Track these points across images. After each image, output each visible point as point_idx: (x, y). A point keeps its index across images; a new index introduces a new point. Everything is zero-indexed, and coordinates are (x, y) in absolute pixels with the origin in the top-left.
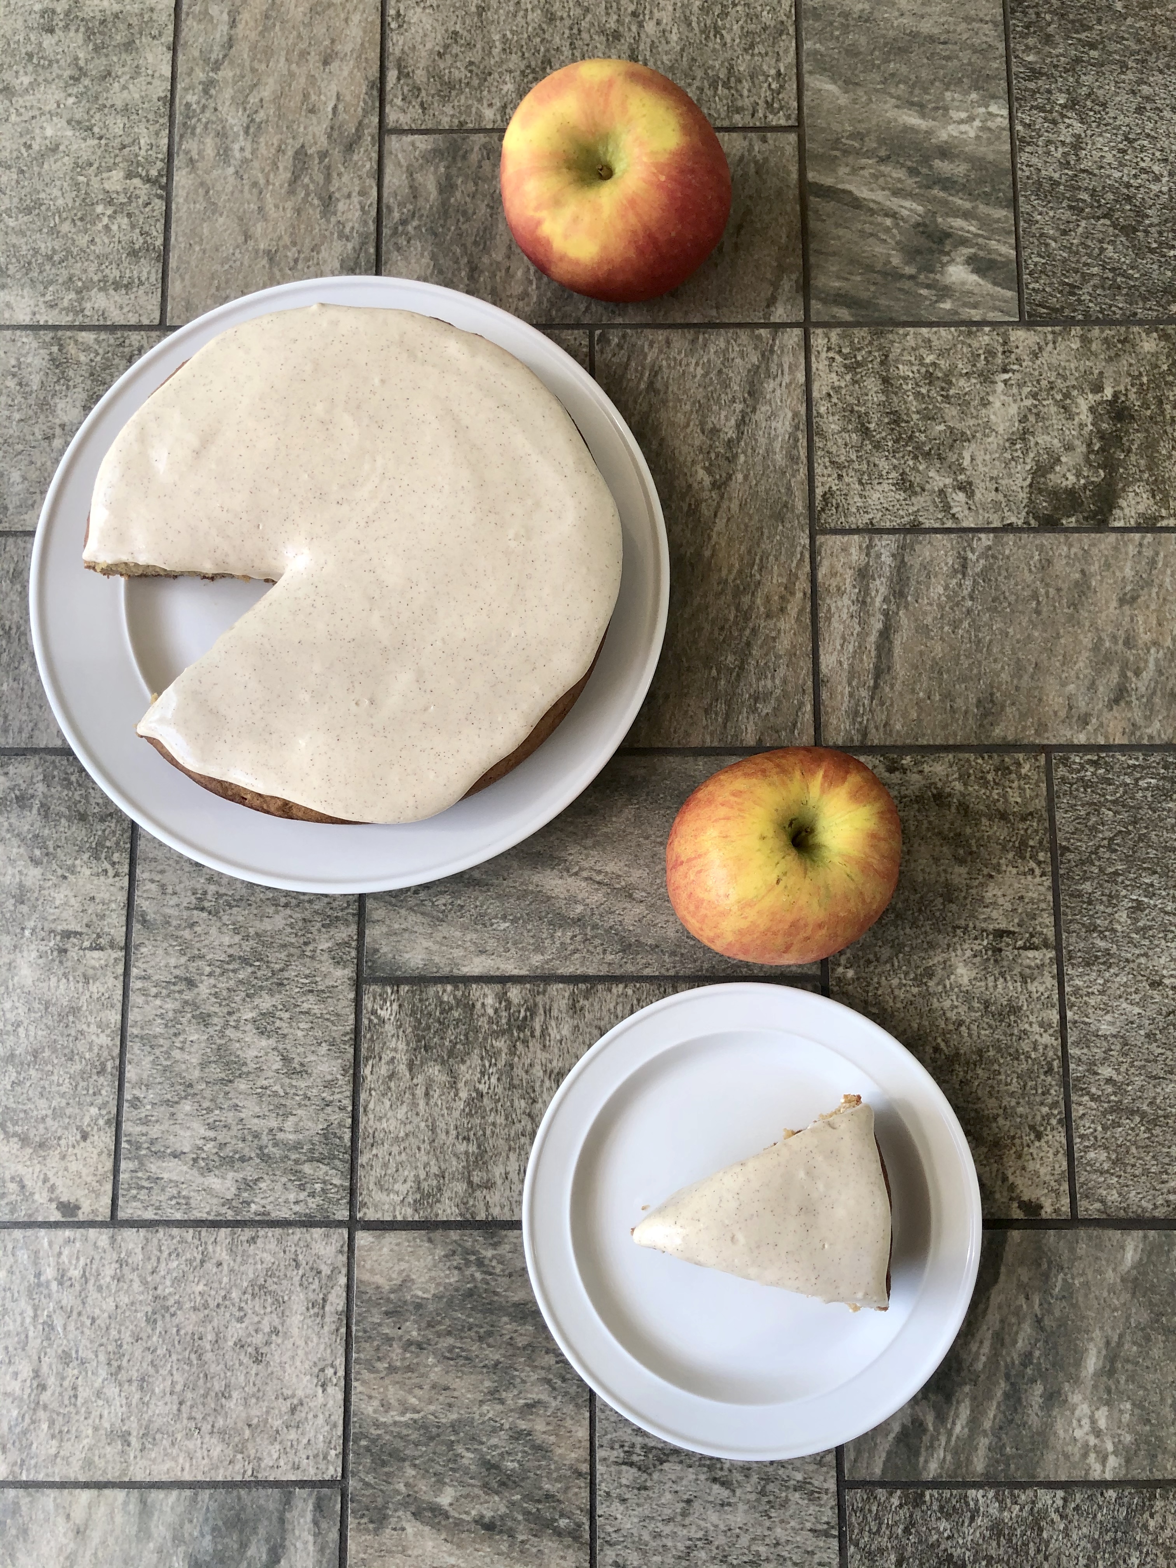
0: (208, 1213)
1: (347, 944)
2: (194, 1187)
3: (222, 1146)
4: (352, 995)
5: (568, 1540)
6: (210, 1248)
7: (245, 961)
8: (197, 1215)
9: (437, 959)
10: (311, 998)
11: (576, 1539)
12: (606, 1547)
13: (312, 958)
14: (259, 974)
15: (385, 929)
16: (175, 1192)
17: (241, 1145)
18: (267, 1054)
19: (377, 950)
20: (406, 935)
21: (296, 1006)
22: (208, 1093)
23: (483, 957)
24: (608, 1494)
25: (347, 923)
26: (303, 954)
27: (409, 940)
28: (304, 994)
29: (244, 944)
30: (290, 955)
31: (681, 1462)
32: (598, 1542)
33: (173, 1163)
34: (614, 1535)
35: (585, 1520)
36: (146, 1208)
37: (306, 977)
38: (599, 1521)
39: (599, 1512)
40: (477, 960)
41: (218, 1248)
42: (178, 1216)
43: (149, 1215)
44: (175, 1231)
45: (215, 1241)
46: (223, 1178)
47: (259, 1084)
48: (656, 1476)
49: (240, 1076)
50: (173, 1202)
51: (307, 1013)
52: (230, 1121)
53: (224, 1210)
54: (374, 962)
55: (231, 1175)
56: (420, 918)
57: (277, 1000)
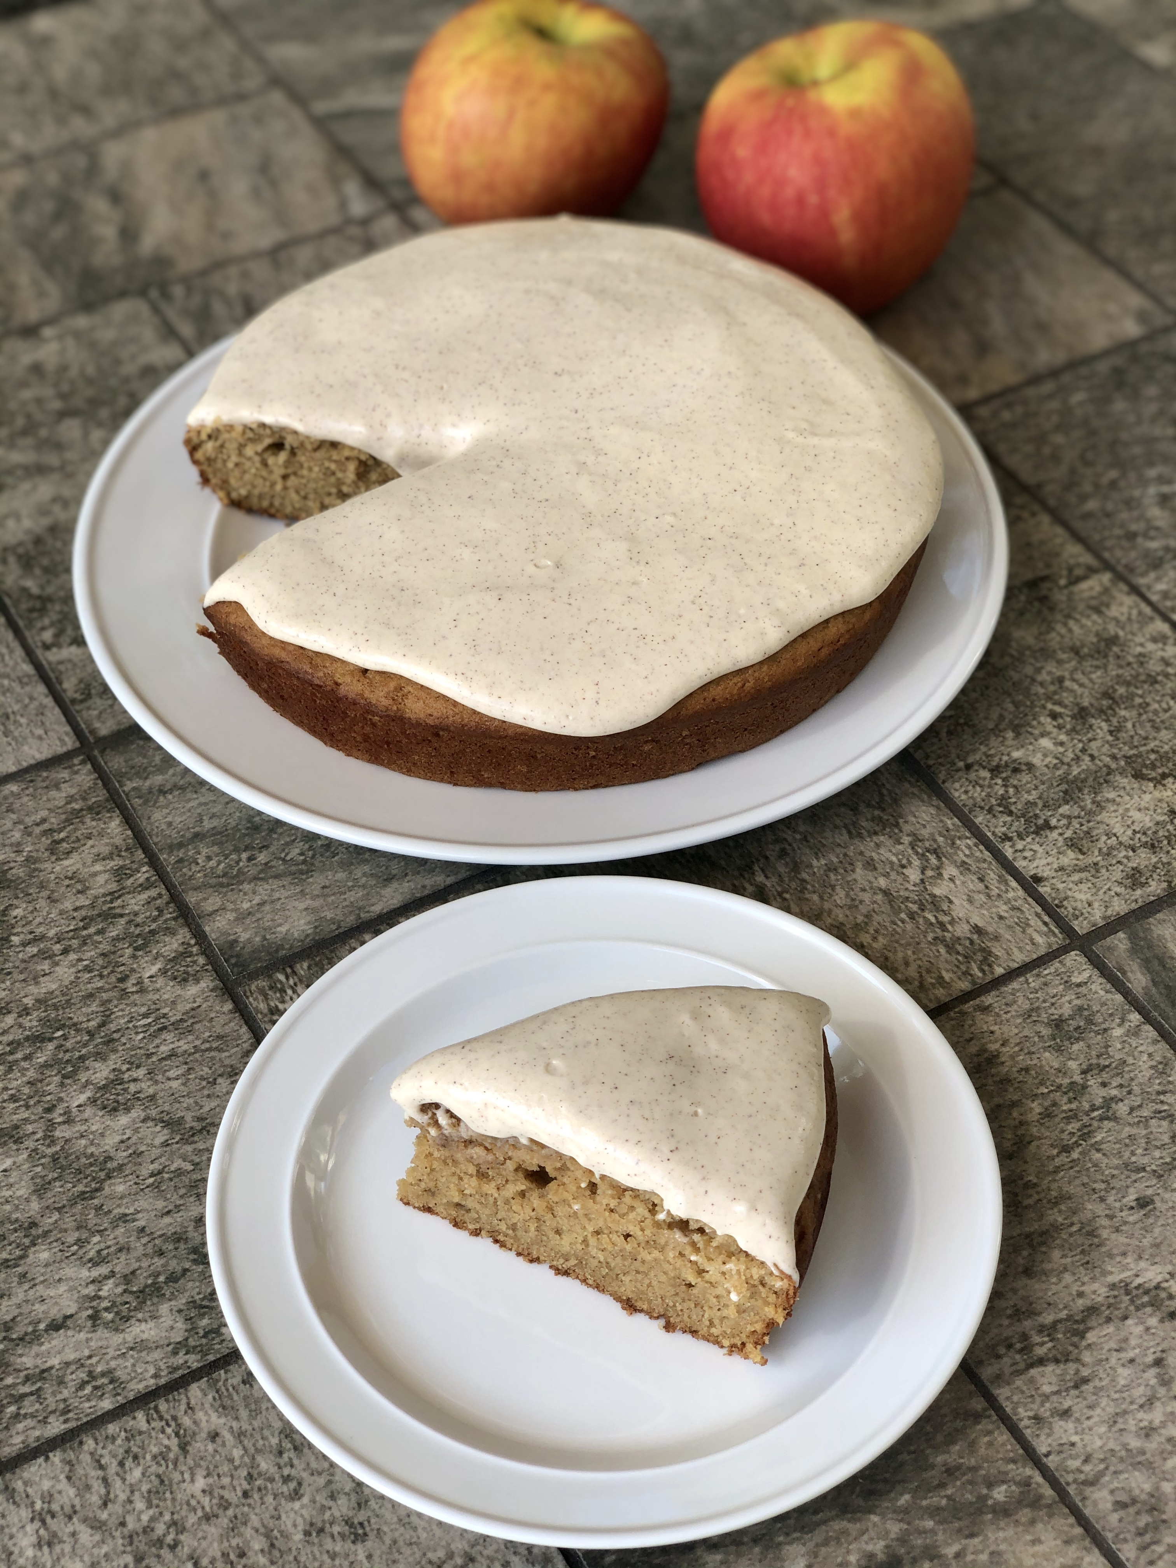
0: (156, 1376)
1: (186, 954)
2: (112, 1352)
3: (128, 1278)
4: (229, 1006)
5: (1025, 1514)
6: (186, 1421)
7: (38, 1039)
8: (137, 1387)
9: (329, 915)
10: (168, 1036)
11: (1035, 1503)
12: (1088, 1491)
13: (142, 991)
14: (69, 1044)
15: (231, 916)
16: (83, 1375)
17: (159, 1262)
18: (136, 1131)
19: (236, 941)
20: (267, 908)
21: (149, 1056)
22: (69, 1222)
23: (395, 884)
24: (1037, 1418)
25: (172, 932)
26: (124, 994)
27: (275, 911)
28: (154, 1036)
29: (26, 1022)
30: (104, 1003)
31: (1109, 1320)
32: (1072, 1490)
33: (57, 1340)
34: (1087, 1468)
35: (1029, 1471)
36: (44, 1421)
37: (145, 1016)
38: (1052, 1462)
39: (1042, 1449)
40: (388, 891)
41: (200, 1415)
42: (107, 1404)
43: (56, 1427)
44: (112, 1428)
45: (189, 1407)
46: (154, 1317)
47: (145, 1172)
48: (1087, 1357)
49: (109, 1177)
50: (88, 1390)
51: (173, 1054)
52: (122, 1240)
53: (180, 1359)
54: (238, 956)
55: (164, 1308)
56: (275, 884)
57: (114, 1061)
